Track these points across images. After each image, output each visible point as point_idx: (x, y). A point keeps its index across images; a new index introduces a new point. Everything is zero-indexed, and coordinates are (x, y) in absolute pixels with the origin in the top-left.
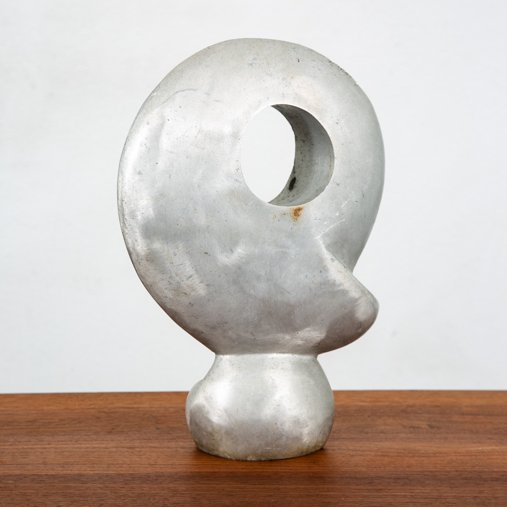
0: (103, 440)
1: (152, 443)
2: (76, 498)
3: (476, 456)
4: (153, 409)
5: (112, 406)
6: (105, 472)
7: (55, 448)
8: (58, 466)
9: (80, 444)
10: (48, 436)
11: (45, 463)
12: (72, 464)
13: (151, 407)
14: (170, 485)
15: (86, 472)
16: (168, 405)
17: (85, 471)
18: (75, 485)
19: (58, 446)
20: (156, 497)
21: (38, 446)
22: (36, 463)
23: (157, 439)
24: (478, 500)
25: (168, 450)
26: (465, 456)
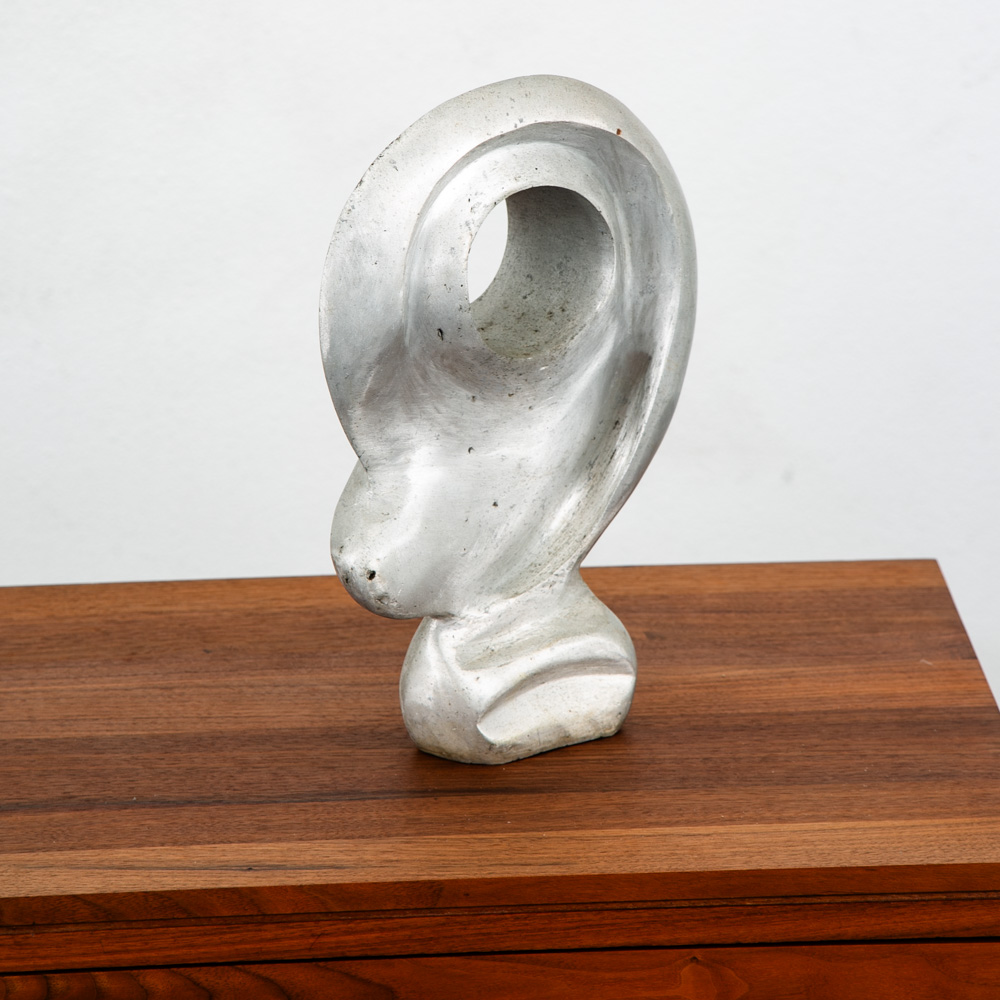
0: (120, 675)
1: (200, 679)
2: (90, 779)
3: (715, 687)
4: (195, 614)
5: (125, 610)
6: (130, 733)
7: (43, 691)
8: (54, 723)
9: (83, 683)
10: (29, 669)
11: (31, 720)
12: (76, 720)
13: (192, 611)
14: (237, 753)
15: (100, 733)
16: (220, 607)
17: (98, 731)
18: (87, 756)
19: (47, 688)
20: (215, 774)
21: (16, 689)
22: (18, 718)
23: (207, 672)
24: (710, 764)
25: (228, 690)
26: (698, 688)
